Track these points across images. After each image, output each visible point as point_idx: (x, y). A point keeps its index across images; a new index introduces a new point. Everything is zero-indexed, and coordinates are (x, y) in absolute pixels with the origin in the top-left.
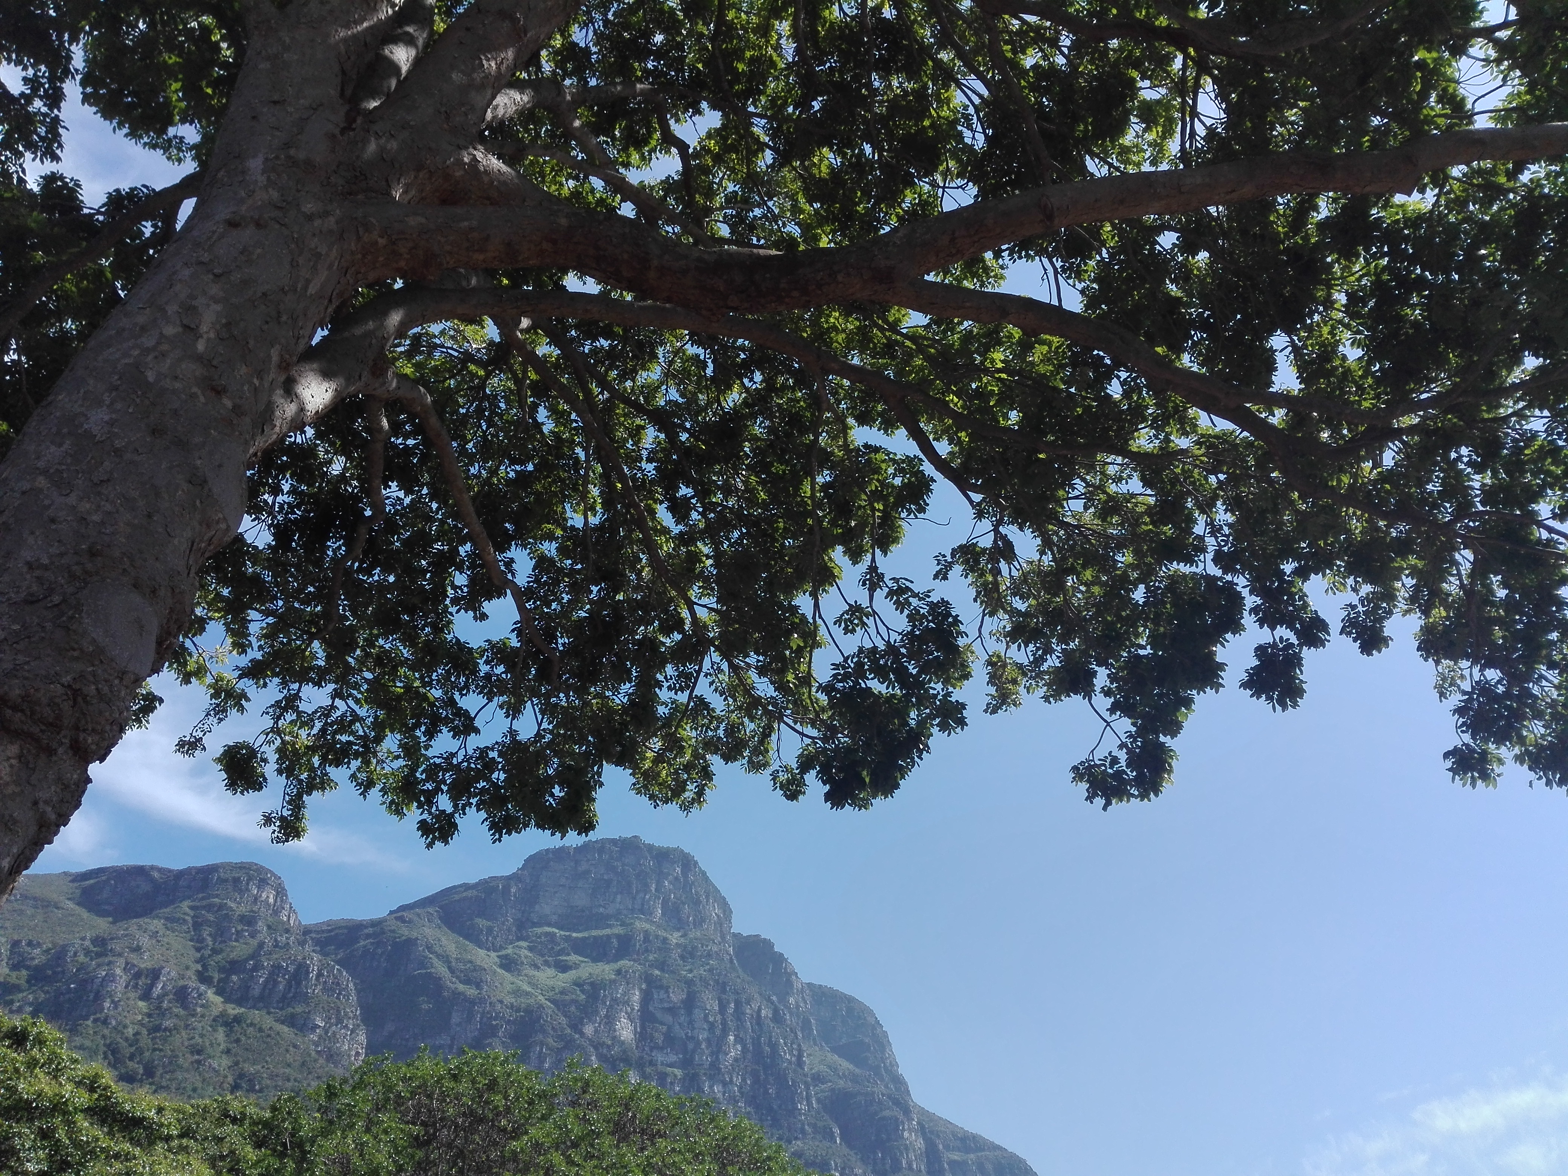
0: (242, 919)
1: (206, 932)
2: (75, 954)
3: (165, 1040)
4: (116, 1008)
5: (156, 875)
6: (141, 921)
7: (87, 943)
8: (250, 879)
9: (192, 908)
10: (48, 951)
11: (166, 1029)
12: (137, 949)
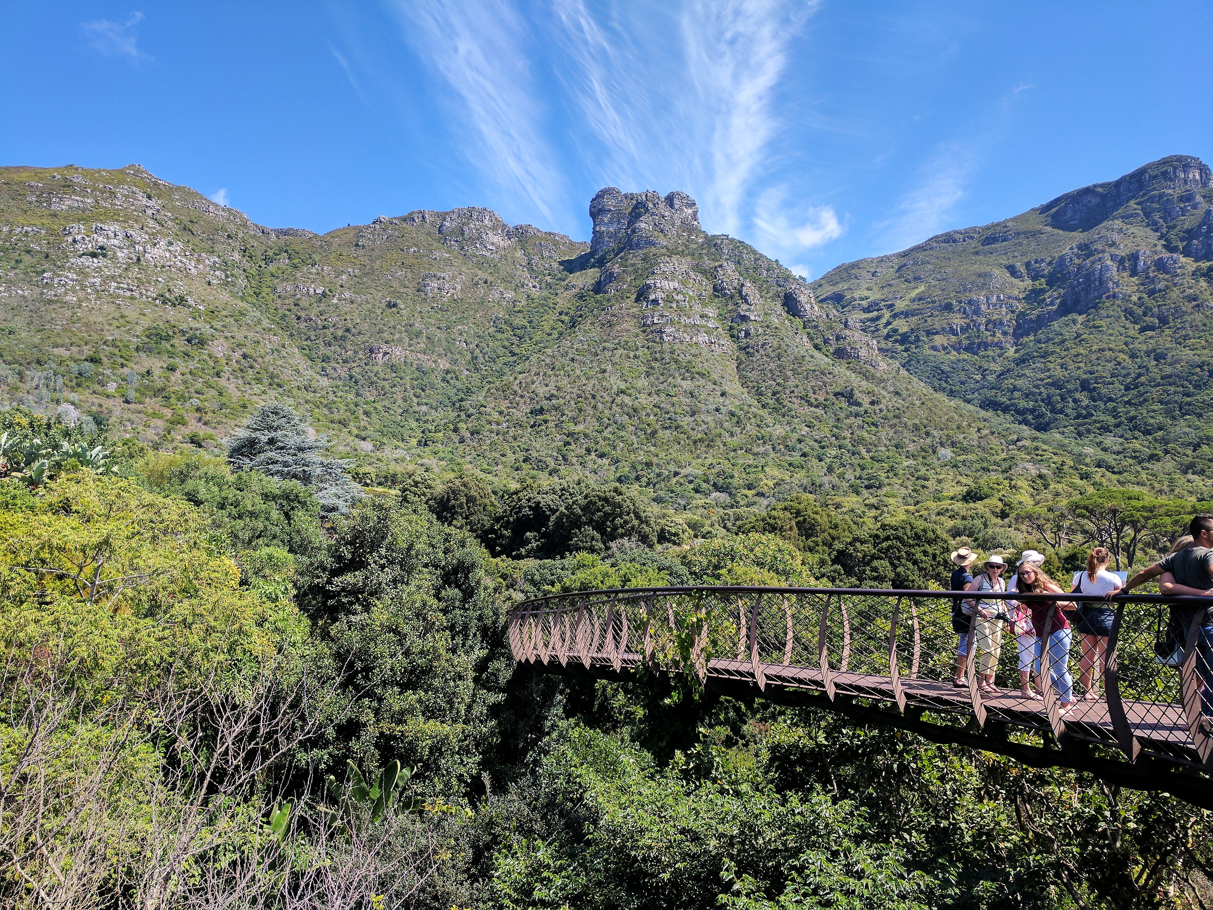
0: (1181, 199)
1: (1156, 216)
2: (1071, 260)
3: (1163, 297)
4: (1118, 286)
5: (1100, 190)
6: (1104, 224)
7: (1076, 250)
8: (1175, 169)
9: (1137, 204)
10: (1050, 263)
11: (1160, 291)
12: (1113, 244)
